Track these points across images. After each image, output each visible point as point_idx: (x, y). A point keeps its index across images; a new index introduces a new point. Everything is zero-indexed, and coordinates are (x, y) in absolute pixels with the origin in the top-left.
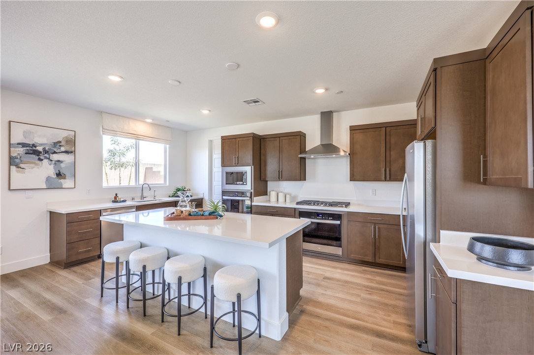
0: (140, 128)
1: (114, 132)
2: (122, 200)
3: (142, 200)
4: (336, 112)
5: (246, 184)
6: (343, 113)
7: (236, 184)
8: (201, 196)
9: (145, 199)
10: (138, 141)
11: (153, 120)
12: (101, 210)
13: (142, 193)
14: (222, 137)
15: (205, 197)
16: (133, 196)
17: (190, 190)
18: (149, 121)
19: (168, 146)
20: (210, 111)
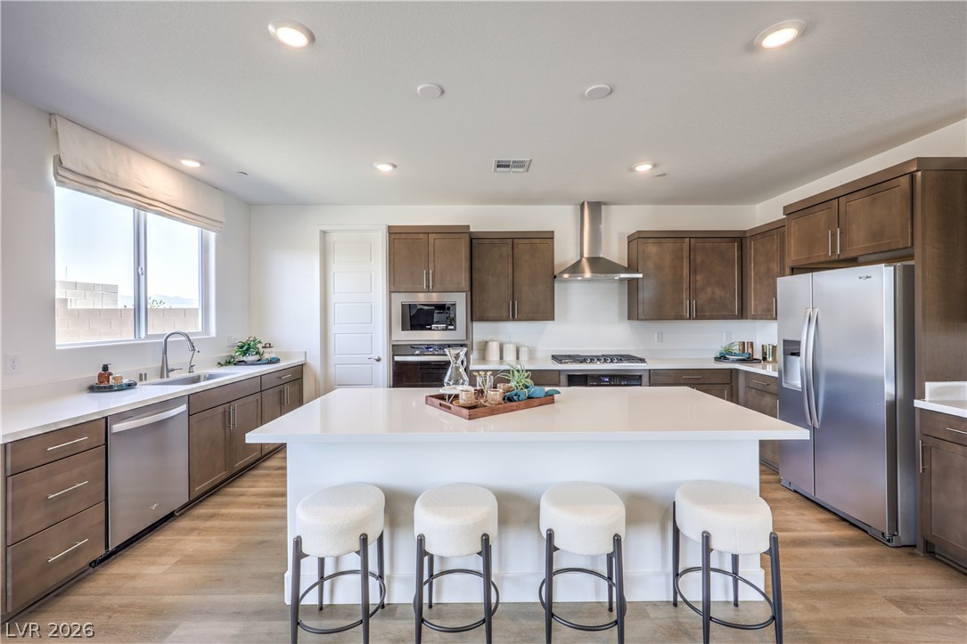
0: (154, 179)
1: (89, 182)
2: (125, 381)
3: (165, 380)
4: (605, 204)
5: (455, 329)
6: (614, 208)
7: (430, 329)
8: (296, 360)
9: (173, 376)
10: (142, 213)
11: (202, 163)
12: (106, 418)
13: (165, 361)
14: (390, 227)
15: (308, 360)
16: (142, 368)
17: (270, 347)
18: (190, 164)
19: (212, 236)
20: (394, 166)
